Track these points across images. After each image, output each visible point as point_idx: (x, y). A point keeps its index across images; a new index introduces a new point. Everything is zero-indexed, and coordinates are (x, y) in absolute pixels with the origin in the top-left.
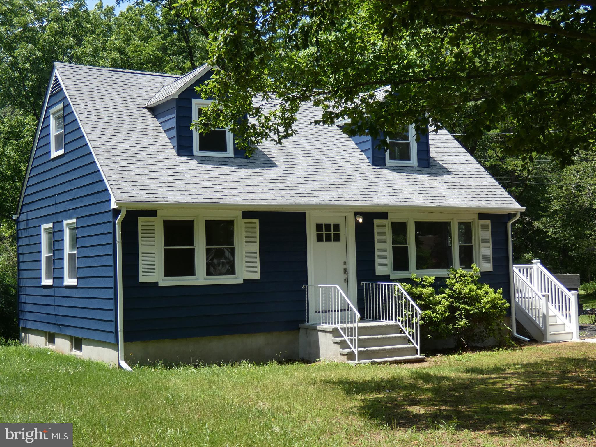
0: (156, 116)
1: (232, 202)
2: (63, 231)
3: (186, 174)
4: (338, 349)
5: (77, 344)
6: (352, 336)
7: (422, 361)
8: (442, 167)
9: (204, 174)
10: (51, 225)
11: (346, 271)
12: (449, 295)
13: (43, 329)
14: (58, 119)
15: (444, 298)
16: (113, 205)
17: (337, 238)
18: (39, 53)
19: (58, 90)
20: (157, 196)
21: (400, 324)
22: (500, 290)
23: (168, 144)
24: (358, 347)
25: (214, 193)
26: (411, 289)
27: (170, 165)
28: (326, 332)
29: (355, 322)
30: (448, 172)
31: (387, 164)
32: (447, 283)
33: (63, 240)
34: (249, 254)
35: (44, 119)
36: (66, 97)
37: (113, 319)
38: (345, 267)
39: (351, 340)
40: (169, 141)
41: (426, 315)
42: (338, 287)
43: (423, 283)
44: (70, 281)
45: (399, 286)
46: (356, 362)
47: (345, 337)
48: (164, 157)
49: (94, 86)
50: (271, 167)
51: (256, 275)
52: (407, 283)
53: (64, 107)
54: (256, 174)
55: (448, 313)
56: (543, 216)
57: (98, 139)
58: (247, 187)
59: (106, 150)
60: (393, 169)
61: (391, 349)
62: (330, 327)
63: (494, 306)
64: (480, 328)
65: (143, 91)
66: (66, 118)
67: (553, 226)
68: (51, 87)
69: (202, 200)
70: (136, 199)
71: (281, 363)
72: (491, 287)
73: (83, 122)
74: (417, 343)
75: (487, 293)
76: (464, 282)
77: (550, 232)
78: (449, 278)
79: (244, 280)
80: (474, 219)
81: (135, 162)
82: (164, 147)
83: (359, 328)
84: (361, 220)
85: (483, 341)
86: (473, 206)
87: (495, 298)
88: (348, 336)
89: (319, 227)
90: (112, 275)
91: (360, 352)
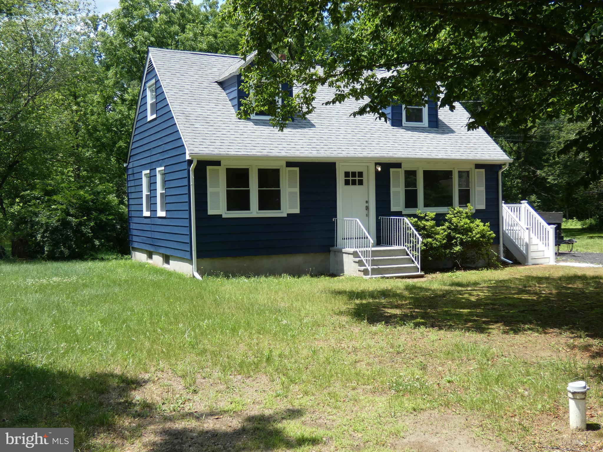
0: (224, 89)
1: (278, 154)
2: (156, 175)
3: (243, 134)
4: (356, 267)
5: (167, 259)
6: (367, 257)
7: (421, 276)
8: (448, 127)
9: (258, 133)
10: (148, 171)
11: (367, 208)
12: (447, 227)
13: (144, 248)
14: (152, 91)
15: (444, 229)
16: (188, 157)
17: (361, 183)
18: (153, 39)
19: (152, 69)
20: (220, 150)
21: (406, 249)
22: (488, 224)
23: (232, 110)
24: (372, 266)
25: (264, 148)
26: (417, 222)
27: (232, 127)
28: (349, 254)
29: (369, 247)
30: (452, 131)
31: (403, 125)
32: (447, 218)
33: (156, 183)
34: (292, 194)
35: (143, 91)
36: (157, 74)
37: (189, 242)
38: (367, 205)
39: (367, 260)
40: (232, 108)
41: (427, 242)
42: (358, 220)
43: (427, 218)
44: (161, 213)
45: (406, 220)
46: (369, 276)
47: (362, 258)
48: (228, 120)
49: (178, 66)
50: (310, 127)
51: (297, 211)
52: (414, 218)
53: (156, 82)
54: (298, 133)
55: (445, 241)
56: (545, 166)
57: (179, 107)
58: (291, 143)
59: (184, 115)
60: (408, 129)
61: (398, 267)
62: (351, 250)
63: (483, 236)
64: (471, 253)
65: (215, 69)
66: (157, 90)
67: (552, 174)
68: (147, 66)
69: (255, 153)
70: (205, 152)
71: (312, 276)
72: (482, 221)
73: (168, 94)
74: (418, 263)
75: (478, 226)
76: (460, 218)
77: (550, 179)
78: (448, 214)
79: (288, 214)
80: (471, 168)
81: (206, 124)
82: (229, 113)
83: (373, 251)
84: (379, 169)
85: (475, 263)
86: (470, 158)
87: (484, 230)
88: (364, 257)
89: (347, 174)
90: (188, 209)
91: (372, 269)
